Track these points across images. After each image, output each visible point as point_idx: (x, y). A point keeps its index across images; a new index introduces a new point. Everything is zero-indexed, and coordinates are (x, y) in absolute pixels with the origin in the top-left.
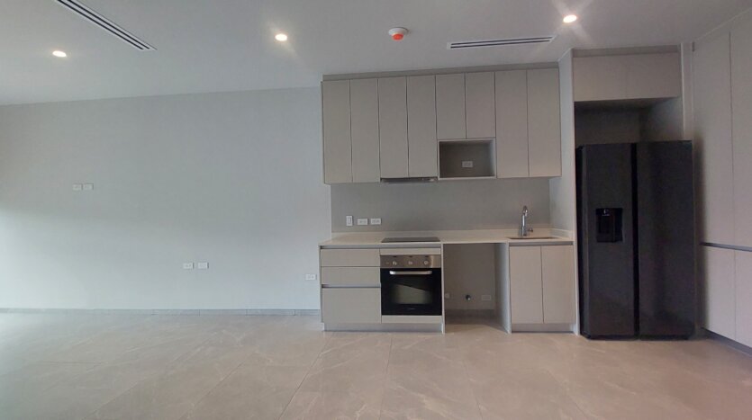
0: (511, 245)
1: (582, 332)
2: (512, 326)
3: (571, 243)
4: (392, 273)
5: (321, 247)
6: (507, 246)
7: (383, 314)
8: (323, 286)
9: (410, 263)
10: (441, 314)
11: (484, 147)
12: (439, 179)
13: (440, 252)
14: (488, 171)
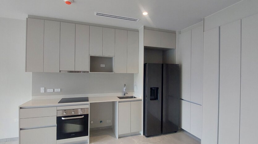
0: (119, 102)
1: (144, 134)
2: (119, 135)
3: (141, 100)
4: (63, 118)
5: (21, 108)
6: (118, 102)
7: (57, 139)
8: (21, 129)
9: (73, 113)
10: (88, 135)
11: (110, 59)
12: (89, 72)
13: (88, 106)
14: (111, 70)
